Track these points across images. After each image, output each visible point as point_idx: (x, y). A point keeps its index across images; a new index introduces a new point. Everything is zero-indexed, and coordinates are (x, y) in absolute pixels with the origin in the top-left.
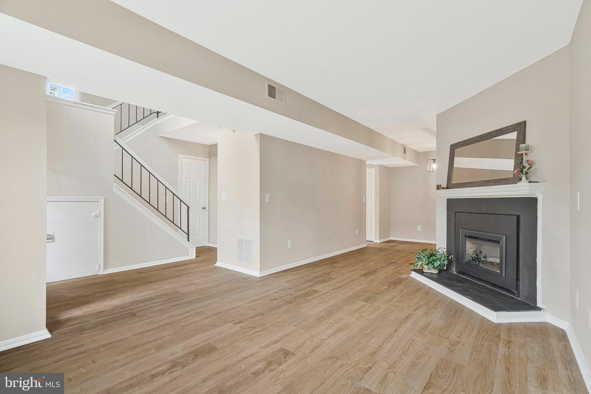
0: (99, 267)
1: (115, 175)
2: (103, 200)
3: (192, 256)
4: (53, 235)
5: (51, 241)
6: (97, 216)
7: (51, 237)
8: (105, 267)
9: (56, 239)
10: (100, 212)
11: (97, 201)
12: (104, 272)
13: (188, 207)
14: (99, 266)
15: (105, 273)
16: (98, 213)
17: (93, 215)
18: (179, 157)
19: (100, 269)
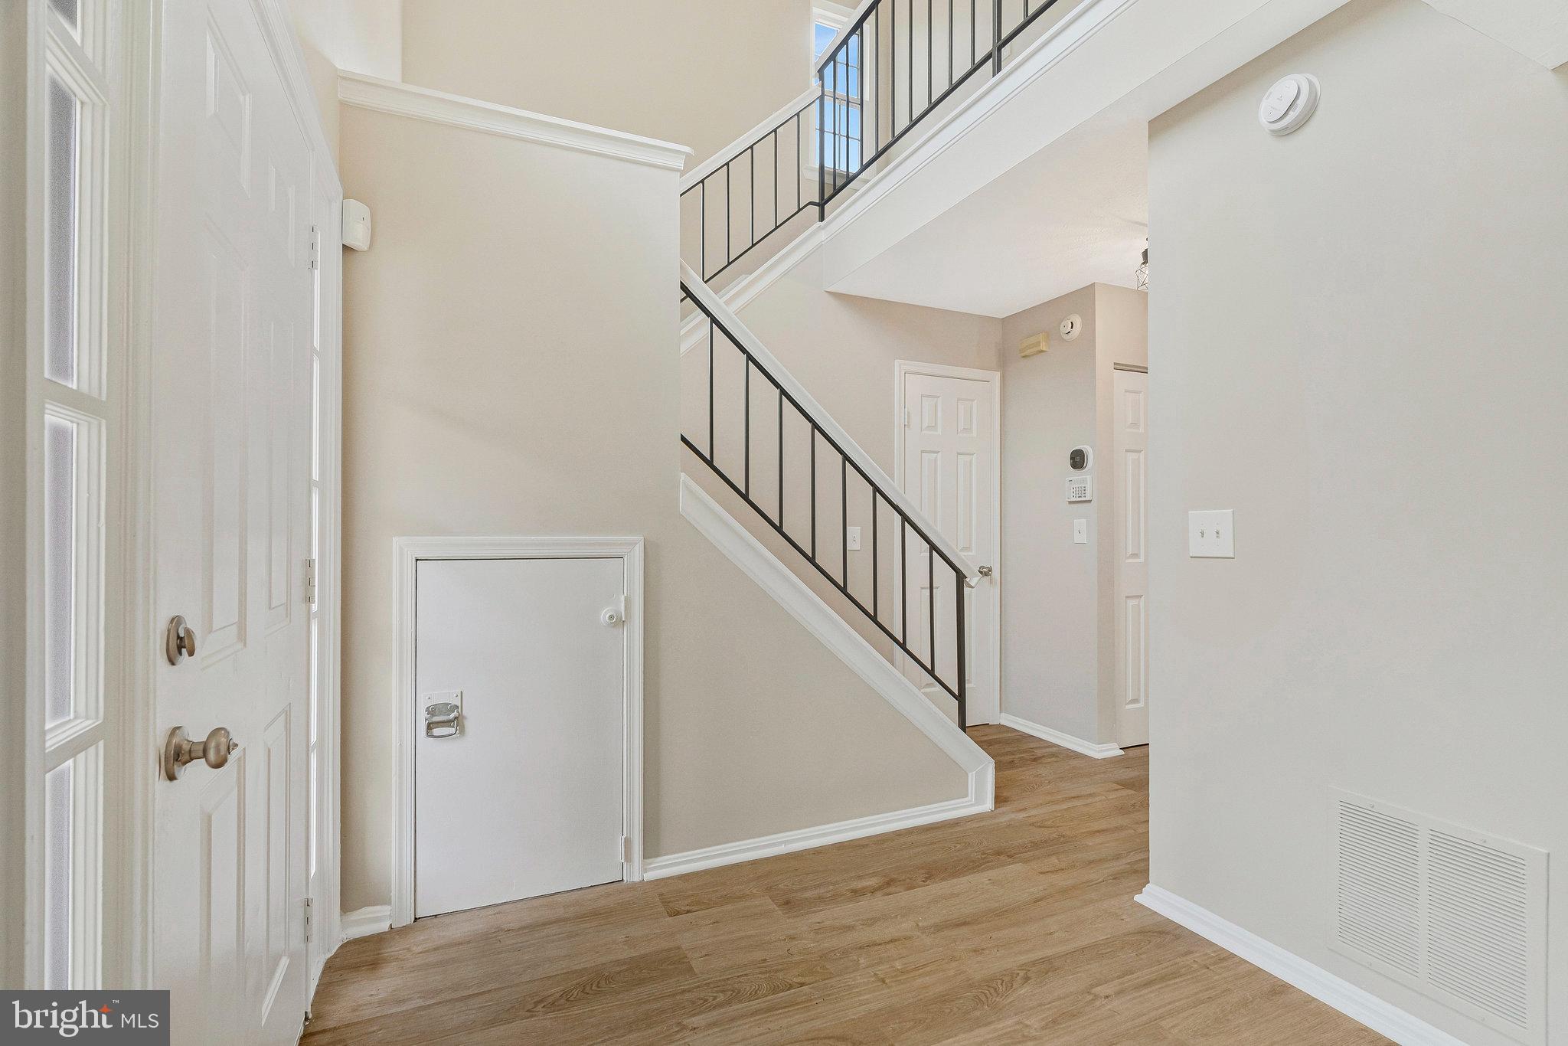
0: (625, 852)
1: (683, 439)
2: (638, 551)
3: (979, 800)
4: (457, 707)
5: (454, 730)
6: (618, 622)
7: (452, 716)
8: (651, 849)
9: (469, 725)
10: (628, 602)
11: (620, 554)
12: (646, 871)
13: (961, 578)
14: (628, 843)
15: (649, 876)
16: (623, 608)
17: (604, 615)
18: (897, 369)
19: (628, 857)
